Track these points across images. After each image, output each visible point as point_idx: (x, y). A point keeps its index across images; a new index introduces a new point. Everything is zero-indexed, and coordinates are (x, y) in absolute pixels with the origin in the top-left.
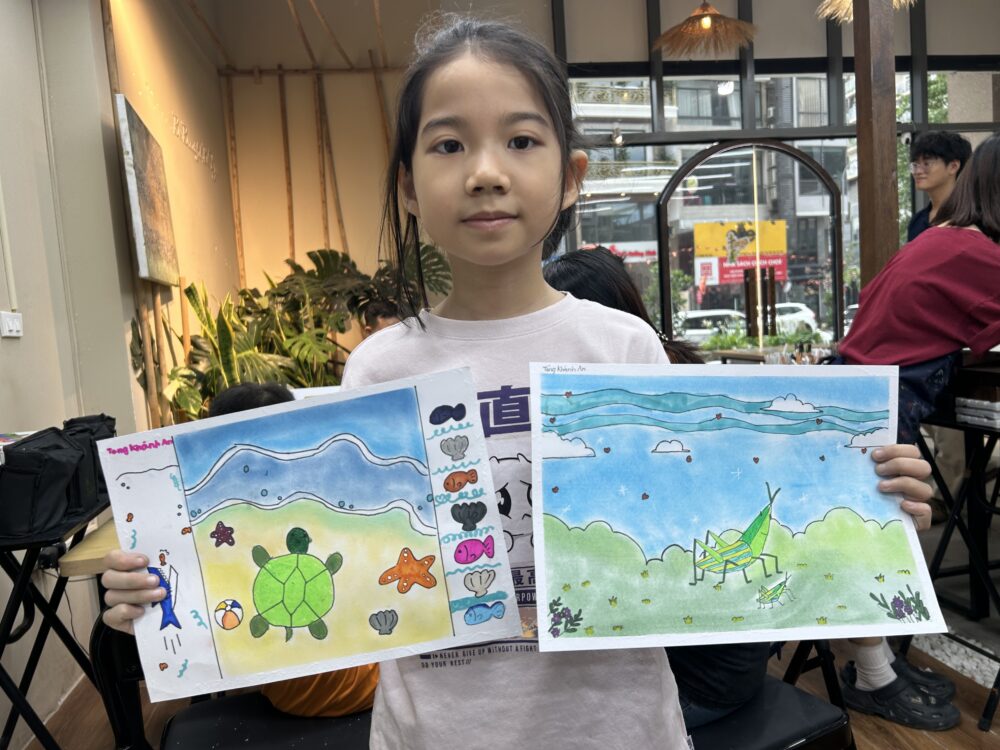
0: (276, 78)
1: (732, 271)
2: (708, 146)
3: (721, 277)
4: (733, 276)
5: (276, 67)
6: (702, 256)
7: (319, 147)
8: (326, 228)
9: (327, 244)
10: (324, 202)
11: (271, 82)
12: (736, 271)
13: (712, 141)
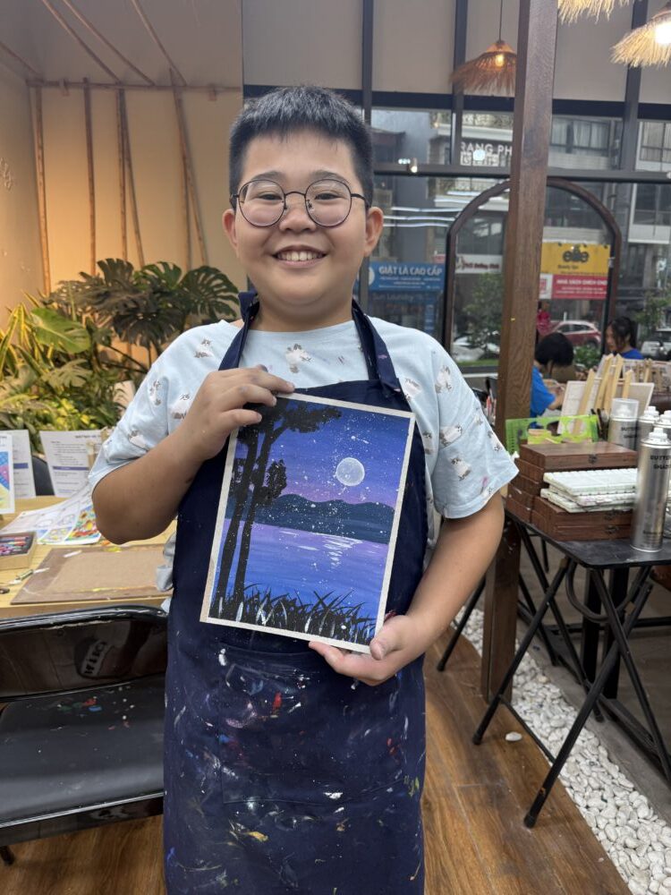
0: (82, 91)
1: (564, 288)
2: (501, 182)
4: (566, 292)
5: (82, 81)
7: (120, 160)
8: (124, 237)
9: (125, 254)
10: (124, 214)
11: (77, 95)
12: (569, 288)
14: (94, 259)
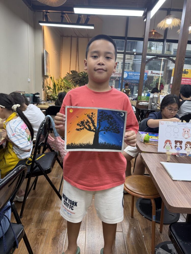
0: (71, 38)
2: (154, 57)
5: (71, 36)
7: (76, 51)
8: (76, 66)
9: (76, 69)
10: (76, 61)
11: (70, 38)
13: (155, 56)
14: (70, 70)
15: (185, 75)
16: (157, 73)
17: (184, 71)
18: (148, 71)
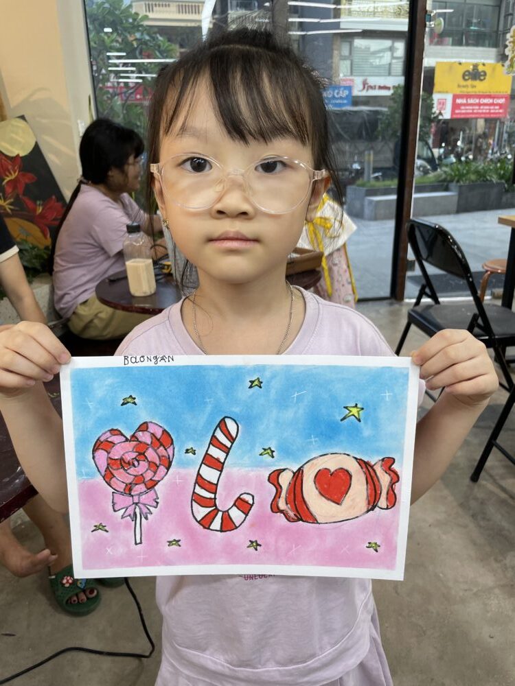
1: (463, 108)
3: (453, 112)
4: (463, 111)
6: (440, 92)
12: (467, 107)
15: (473, 86)
16: (382, 85)
17: (473, 70)
18: (352, 81)
